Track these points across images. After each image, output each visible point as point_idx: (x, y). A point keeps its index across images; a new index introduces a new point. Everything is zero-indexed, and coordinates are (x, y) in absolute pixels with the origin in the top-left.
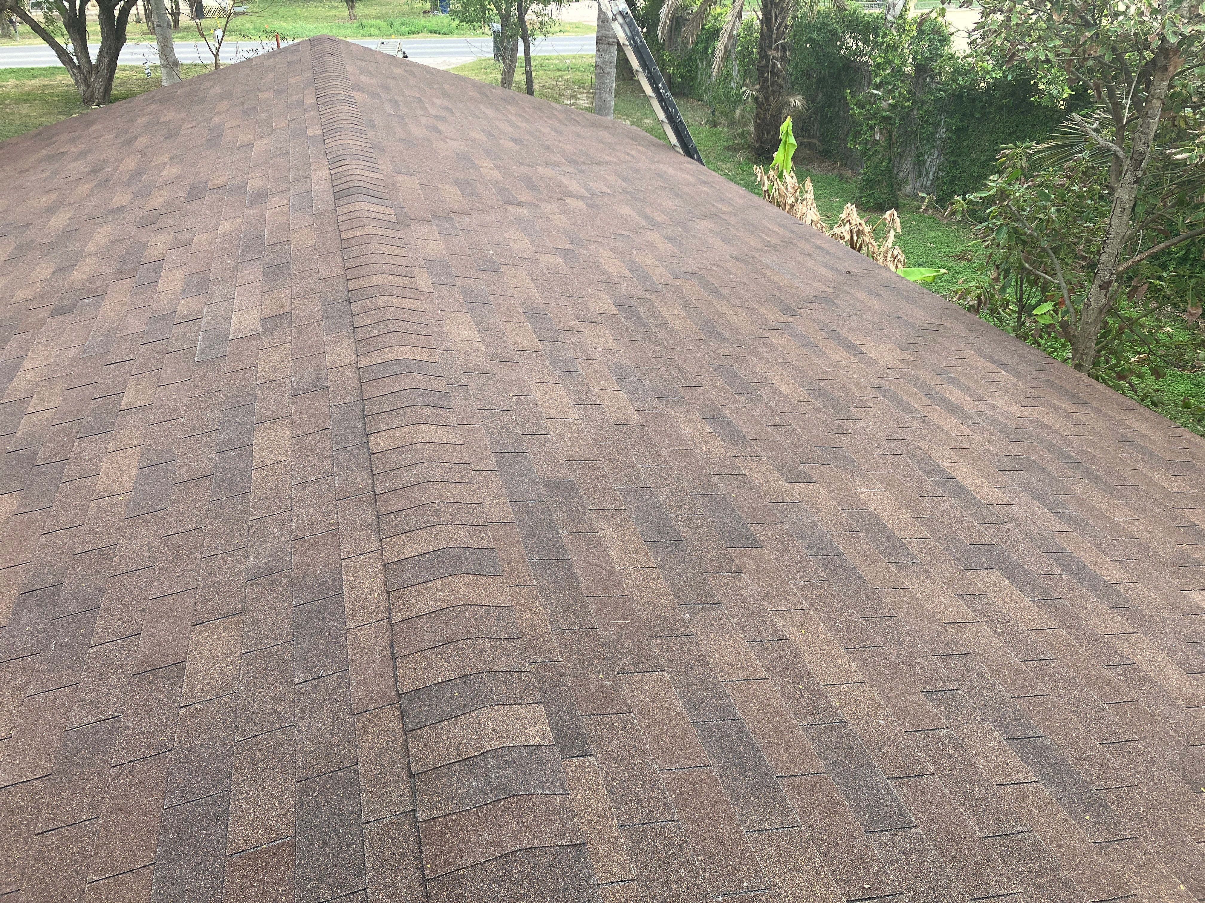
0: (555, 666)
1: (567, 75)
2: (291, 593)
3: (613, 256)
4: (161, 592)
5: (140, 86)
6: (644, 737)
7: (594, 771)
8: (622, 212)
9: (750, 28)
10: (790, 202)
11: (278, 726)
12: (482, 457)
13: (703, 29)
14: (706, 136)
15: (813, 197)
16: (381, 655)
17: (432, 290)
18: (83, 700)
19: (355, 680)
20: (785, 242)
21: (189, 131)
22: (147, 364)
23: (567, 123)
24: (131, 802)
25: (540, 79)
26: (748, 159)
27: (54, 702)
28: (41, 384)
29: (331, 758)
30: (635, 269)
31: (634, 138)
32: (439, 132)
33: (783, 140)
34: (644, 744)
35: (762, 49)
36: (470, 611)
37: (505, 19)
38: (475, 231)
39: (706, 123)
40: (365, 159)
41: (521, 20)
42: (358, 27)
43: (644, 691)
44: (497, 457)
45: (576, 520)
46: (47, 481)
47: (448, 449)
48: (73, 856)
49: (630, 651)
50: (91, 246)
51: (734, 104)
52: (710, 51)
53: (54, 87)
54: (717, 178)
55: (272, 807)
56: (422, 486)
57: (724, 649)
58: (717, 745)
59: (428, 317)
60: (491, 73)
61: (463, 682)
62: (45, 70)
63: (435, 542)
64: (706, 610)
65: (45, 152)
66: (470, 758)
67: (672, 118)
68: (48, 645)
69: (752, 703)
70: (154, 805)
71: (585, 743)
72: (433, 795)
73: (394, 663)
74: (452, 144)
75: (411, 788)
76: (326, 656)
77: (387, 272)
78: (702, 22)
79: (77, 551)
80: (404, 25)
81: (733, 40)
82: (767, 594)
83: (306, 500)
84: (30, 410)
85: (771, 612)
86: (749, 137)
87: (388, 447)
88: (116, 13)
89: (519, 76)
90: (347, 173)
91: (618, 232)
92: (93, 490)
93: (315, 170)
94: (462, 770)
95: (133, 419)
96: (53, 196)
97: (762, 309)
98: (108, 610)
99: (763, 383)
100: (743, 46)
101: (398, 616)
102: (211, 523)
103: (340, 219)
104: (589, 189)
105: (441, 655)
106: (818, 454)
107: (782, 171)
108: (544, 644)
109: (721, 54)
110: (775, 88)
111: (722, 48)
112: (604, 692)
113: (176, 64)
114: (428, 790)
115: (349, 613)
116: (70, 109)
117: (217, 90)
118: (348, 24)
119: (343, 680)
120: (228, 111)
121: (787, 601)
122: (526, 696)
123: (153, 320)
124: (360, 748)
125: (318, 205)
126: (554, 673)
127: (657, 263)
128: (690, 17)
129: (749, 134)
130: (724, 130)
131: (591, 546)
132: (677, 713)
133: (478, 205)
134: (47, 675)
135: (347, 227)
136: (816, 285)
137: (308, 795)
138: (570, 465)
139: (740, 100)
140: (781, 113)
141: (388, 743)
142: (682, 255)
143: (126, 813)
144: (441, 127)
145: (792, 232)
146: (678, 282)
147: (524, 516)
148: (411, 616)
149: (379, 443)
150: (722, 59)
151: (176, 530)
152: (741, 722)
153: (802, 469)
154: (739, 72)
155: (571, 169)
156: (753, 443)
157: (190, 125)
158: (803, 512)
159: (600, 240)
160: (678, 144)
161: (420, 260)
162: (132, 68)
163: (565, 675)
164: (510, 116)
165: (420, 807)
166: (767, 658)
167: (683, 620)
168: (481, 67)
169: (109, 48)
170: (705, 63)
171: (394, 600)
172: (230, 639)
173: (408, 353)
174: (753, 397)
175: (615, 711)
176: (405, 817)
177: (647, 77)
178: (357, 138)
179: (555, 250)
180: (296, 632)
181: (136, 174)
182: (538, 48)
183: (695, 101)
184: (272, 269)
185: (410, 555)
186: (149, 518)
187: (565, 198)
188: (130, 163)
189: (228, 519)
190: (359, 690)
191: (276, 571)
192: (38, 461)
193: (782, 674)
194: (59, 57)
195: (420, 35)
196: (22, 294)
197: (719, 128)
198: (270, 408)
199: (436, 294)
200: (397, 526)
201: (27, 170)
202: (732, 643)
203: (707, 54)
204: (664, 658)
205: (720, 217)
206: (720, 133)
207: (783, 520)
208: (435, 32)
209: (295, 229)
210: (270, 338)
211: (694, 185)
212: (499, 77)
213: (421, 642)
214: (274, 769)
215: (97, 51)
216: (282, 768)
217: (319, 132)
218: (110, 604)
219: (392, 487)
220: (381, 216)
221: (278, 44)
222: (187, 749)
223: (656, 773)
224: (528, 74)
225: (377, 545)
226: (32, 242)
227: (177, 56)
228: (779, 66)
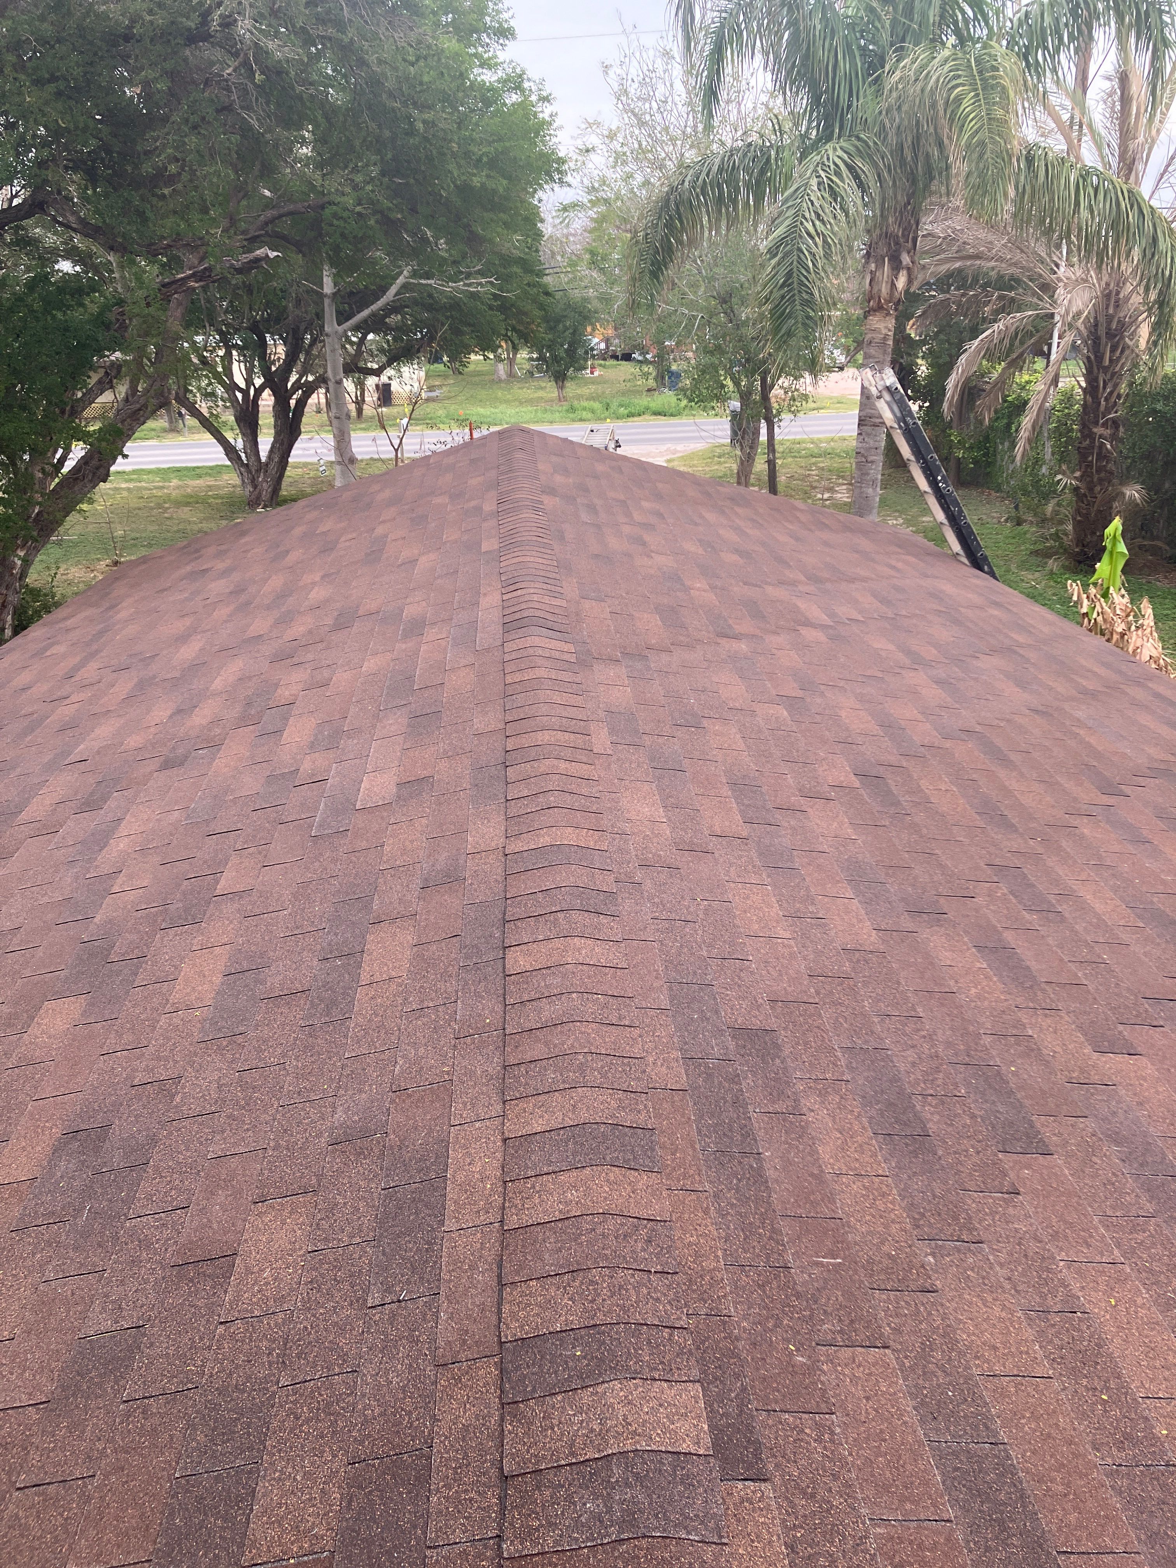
0: (724, 1323)
1: (823, 462)
2: (381, 1169)
3: (857, 707)
4: (222, 1150)
5: (312, 486)
6: (850, 1459)
7: (768, 1508)
8: (876, 645)
9: (1068, 398)
10: (1119, 630)
11: (337, 1370)
12: (651, 989)
13: (1005, 401)
14: (1007, 538)
15: (1152, 624)
16: (484, 1277)
17: (610, 752)
18: (106, 1296)
19: (446, 1312)
20: (1107, 687)
21: (348, 544)
22: (254, 836)
23: (813, 528)
24: (136, 1461)
25: (786, 469)
26: (1063, 566)
27: (73, 1294)
28: (133, 856)
29: (398, 1432)
30: (889, 726)
31: (903, 545)
32: (644, 544)
33: (1109, 546)
34: (849, 1471)
35: (1084, 426)
36: (611, 1224)
37: (745, 397)
38: (675, 674)
39: (1006, 521)
40: (547, 580)
41: (765, 398)
42: (567, 411)
43: (854, 1379)
44: (671, 989)
45: (775, 1094)
46: (118, 983)
47: (606, 974)
48: (56, 1530)
49: (838, 1310)
50: (218, 684)
51: (1046, 497)
52: (1014, 429)
53: (218, 487)
54: (1013, 597)
55: (310, 1500)
56: (566, 1027)
57: (985, 1320)
58: (964, 1486)
59: (601, 789)
60: (725, 462)
61: (589, 1335)
62: (211, 468)
63: (574, 1113)
64: (959, 1251)
65: (189, 568)
66: (587, 1460)
67: (955, 520)
68: (79, 1211)
69: (1024, 1417)
70: (164, 1469)
71: (757, 1455)
72: (530, 1515)
73: (500, 1291)
74: (659, 559)
75: (500, 1498)
76: (413, 1269)
77: (556, 727)
78: (1003, 393)
79: (136, 1082)
80: (622, 406)
81: (1045, 414)
82: (1057, 1232)
83: (418, 1034)
84: (116, 889)
85: (1062, 1263)
86: (1065, 538)
87: (529, 968)
88: (293, 402)
89: (760, 465)
90: (522, 599)
91: (869, 673)
92: (167, 1000)
93: (485, 594)
94: (574, 1479)
95: (230, 908)
96: (188, 621)
97: (1069, 785)
98: (156, 1169)
99: (1065, 895)
100: (1059, 421)
101: (513, 1221)
102: (297, 1058)
103: (507, 657)
104: (832, 615)
105: (565, 1288)
106: (1146, 1011)
107: (1108, 588)
108: (711, 1285)
109: (1027, 434)
110: (1103, 475)
111: (1029, 426)
112: (794, 1373)
113: (353, 460)
114: (523, 1506)
115: (450, 1206)
116: (233, 513)
117: (387, 493)
118: (556, 408)
119: (430, 1310)
120: (394, 519)
121: (1089, 1246)
122: (678, 1369)
123: (271, 779)
124: (439, 1420)
125: (483, 639)
126: (723, 1335)
127: (920, 717)
128: (987, 387)
129: (1066, 535)
130: (1031, 530)
131: (793, 1136)
132: (905, 1423)
133: (682, 638)
134: (71, 1254)
135: (514, 668)
136: (1152, 751)
137: (360, 1487)
138: (772, 1008)
139: (1055, 492)
140: (1111, 508)
141: (477, 1418)
142: (957, 706)
143: (128, 1475)
144: (647, 538)
145: (1120, 672)
146: (948, 744)
147: (700, 1081)
148: (530, 1222)
149: (518, 960)
150: (1029, 440)
151: (255, 1063)
152: (1005, 1450)
153: (1120, 1033)
154: (1053, 454)
155: (811, 588)
156: (1047, 988)
157: (350, 536)
158: (1118, 1102)
159: (842, 683)
160: (961, 552)
161: (600, 712)
162: (306, 465)
163: (737, 1339)
164: (737, 521)
165: (508, 1533)
166: (1051, 1342)
167: (923, 1266)
168: (714, 455)
169: (282, 444)
170: (1007, 444)
171: (510, 1195)
172: (296, 1228)
173: (569, 836)
174: (1051, 916)
175: (808, 1407)
176: (485, 1547)
177: (921, 467)
178: (540, 555)
179: (778, 698)
180: (380, 1228)
181: (282, 596)
182: (787, 430)
183: (993, 492)
184: (418, 719)
185: (539, 1129)
186: (225, 1043)
187: (799, 628)
188: (276, 582)
189: (319, 1054)
190: (450, 1328)
191: (366, 1134)
192: (113, 957)
193: (1074, 1372)
194: (227, 455)
195: (641, 418)
196: (134, 741)
197: (1025, 527)
198: (391, 903)
199: (614, 758)
200: (527, 1084)
201: (166, 590)
202: (997, 1309)
203: (1008, 433)
204: (889, 1325)
205: (1015, 652)
206: (1025, 533)
207: (1087, 1113)
208: (659, 414)
209: (453, 670)
210: (405, 809)
211: (981, 608)
212: (735, 467)
213: (539, 1264)
214: (322, 1437)
215: (269, 447)
216: (332, 1438)
217: (496, 547)
218: (160, 1160)
219: (528, 1026)
220: (557, 655)
221: (471, 434)
222: (217, 1389)
223: (864, 1523)
224: (771, 463)
225: (499, 1107)
226: (154, 677)
227: (354, 450)
228: (1109, 446)
